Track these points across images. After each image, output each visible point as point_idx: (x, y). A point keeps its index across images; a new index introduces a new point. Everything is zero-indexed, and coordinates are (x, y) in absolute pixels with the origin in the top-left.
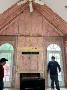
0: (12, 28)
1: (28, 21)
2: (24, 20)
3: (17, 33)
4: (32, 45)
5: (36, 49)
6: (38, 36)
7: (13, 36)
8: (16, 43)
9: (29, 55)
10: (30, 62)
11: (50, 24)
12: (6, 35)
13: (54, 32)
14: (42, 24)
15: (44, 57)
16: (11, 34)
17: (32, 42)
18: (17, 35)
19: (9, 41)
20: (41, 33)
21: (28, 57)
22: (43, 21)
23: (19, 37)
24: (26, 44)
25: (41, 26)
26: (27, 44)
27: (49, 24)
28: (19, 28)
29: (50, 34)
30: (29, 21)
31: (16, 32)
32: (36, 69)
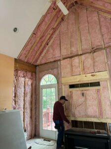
0: (52, 51)
1: (73, 30)
2: (67, 31)
3: (59, 55)
4: (84, 71)
5: (92, 76)
7: (55, 61)
8: (59, 72)
10: (85, 101)
12: (46, 63)
14: (98, 27)
16: (52, 60)
17: (85, 65)
19: (50, 70)
20: (99, 44)
24: (74, 70)
25: (97, 31)
26: (76, 70)
28: (62, 47)
30: (75, 29)
31: (57, 55)
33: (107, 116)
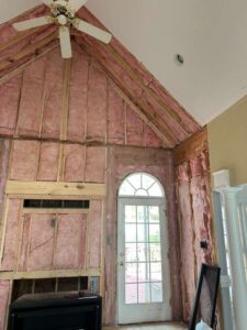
1: (55, 86)
2: (40, 82)
3: (12, 126)
4: (65, 175)
5: (78, 187)
6: (90, 145)
8: (4, 165)
9: (51, 210)
10: (55, 237)
11: (133, 107)
13: (146, 135)
14: (104, 104)
15: (109, 217)
17: (68, 164)
18: (9, 133)
20: (100, 134)
21: (46, 218)
22: (111, 94)
23: (17, 144)
24: (43, 168)
25: (100, 110)
26: (49, 170)
27: (128, 107)
28: (21, 110)
29: (131, 138)
31: (6, 122)
32: (76, 261)
33: (92, 263)
